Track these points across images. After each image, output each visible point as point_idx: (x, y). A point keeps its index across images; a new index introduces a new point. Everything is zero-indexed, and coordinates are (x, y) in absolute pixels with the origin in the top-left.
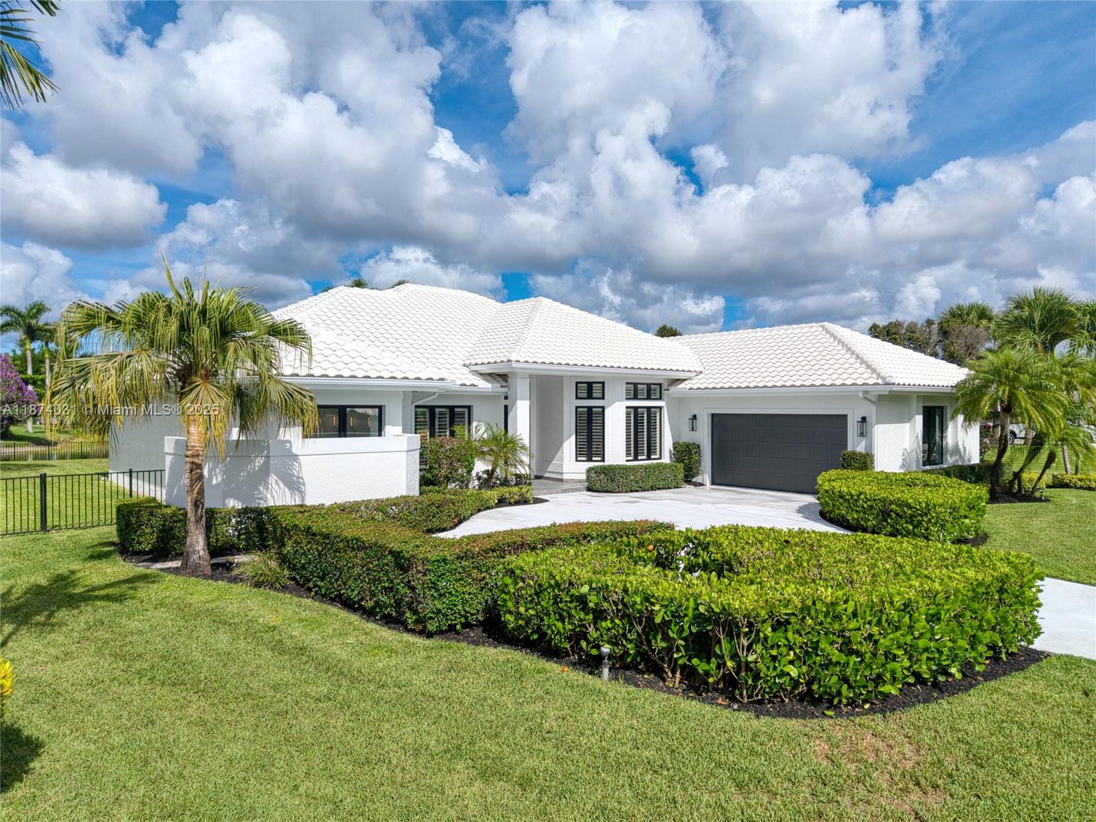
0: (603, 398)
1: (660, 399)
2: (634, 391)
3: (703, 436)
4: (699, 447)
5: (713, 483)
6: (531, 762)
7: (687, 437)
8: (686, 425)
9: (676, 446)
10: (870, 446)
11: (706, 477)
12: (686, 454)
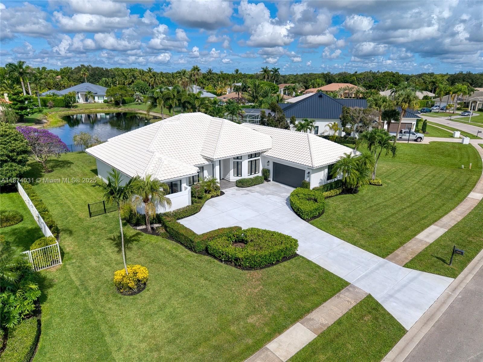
0: (241, 159)
1: (259, 156)
2: (251, 156)
3: (271, 167)
4: (269, 170)
5: (273, 180)
6: (211, 278)
7: (266, 167)
8: (266, 164)
9: (263, 170)
10: (310, 180)
11: (271, 179)
12: (266, 173)
